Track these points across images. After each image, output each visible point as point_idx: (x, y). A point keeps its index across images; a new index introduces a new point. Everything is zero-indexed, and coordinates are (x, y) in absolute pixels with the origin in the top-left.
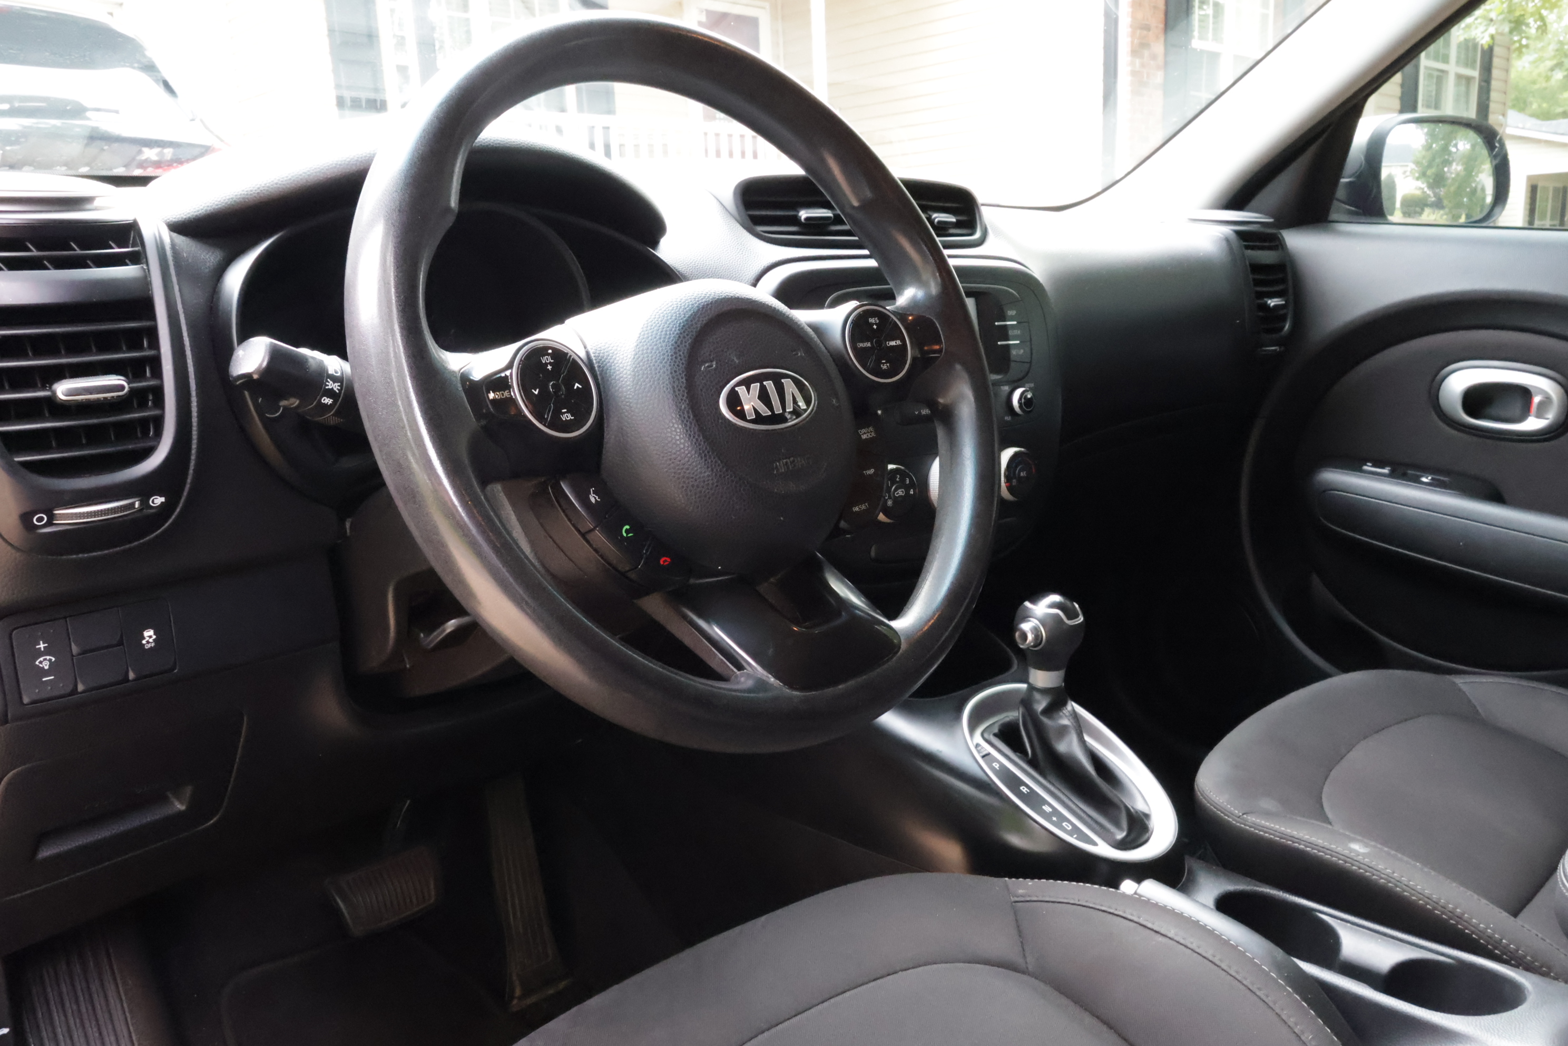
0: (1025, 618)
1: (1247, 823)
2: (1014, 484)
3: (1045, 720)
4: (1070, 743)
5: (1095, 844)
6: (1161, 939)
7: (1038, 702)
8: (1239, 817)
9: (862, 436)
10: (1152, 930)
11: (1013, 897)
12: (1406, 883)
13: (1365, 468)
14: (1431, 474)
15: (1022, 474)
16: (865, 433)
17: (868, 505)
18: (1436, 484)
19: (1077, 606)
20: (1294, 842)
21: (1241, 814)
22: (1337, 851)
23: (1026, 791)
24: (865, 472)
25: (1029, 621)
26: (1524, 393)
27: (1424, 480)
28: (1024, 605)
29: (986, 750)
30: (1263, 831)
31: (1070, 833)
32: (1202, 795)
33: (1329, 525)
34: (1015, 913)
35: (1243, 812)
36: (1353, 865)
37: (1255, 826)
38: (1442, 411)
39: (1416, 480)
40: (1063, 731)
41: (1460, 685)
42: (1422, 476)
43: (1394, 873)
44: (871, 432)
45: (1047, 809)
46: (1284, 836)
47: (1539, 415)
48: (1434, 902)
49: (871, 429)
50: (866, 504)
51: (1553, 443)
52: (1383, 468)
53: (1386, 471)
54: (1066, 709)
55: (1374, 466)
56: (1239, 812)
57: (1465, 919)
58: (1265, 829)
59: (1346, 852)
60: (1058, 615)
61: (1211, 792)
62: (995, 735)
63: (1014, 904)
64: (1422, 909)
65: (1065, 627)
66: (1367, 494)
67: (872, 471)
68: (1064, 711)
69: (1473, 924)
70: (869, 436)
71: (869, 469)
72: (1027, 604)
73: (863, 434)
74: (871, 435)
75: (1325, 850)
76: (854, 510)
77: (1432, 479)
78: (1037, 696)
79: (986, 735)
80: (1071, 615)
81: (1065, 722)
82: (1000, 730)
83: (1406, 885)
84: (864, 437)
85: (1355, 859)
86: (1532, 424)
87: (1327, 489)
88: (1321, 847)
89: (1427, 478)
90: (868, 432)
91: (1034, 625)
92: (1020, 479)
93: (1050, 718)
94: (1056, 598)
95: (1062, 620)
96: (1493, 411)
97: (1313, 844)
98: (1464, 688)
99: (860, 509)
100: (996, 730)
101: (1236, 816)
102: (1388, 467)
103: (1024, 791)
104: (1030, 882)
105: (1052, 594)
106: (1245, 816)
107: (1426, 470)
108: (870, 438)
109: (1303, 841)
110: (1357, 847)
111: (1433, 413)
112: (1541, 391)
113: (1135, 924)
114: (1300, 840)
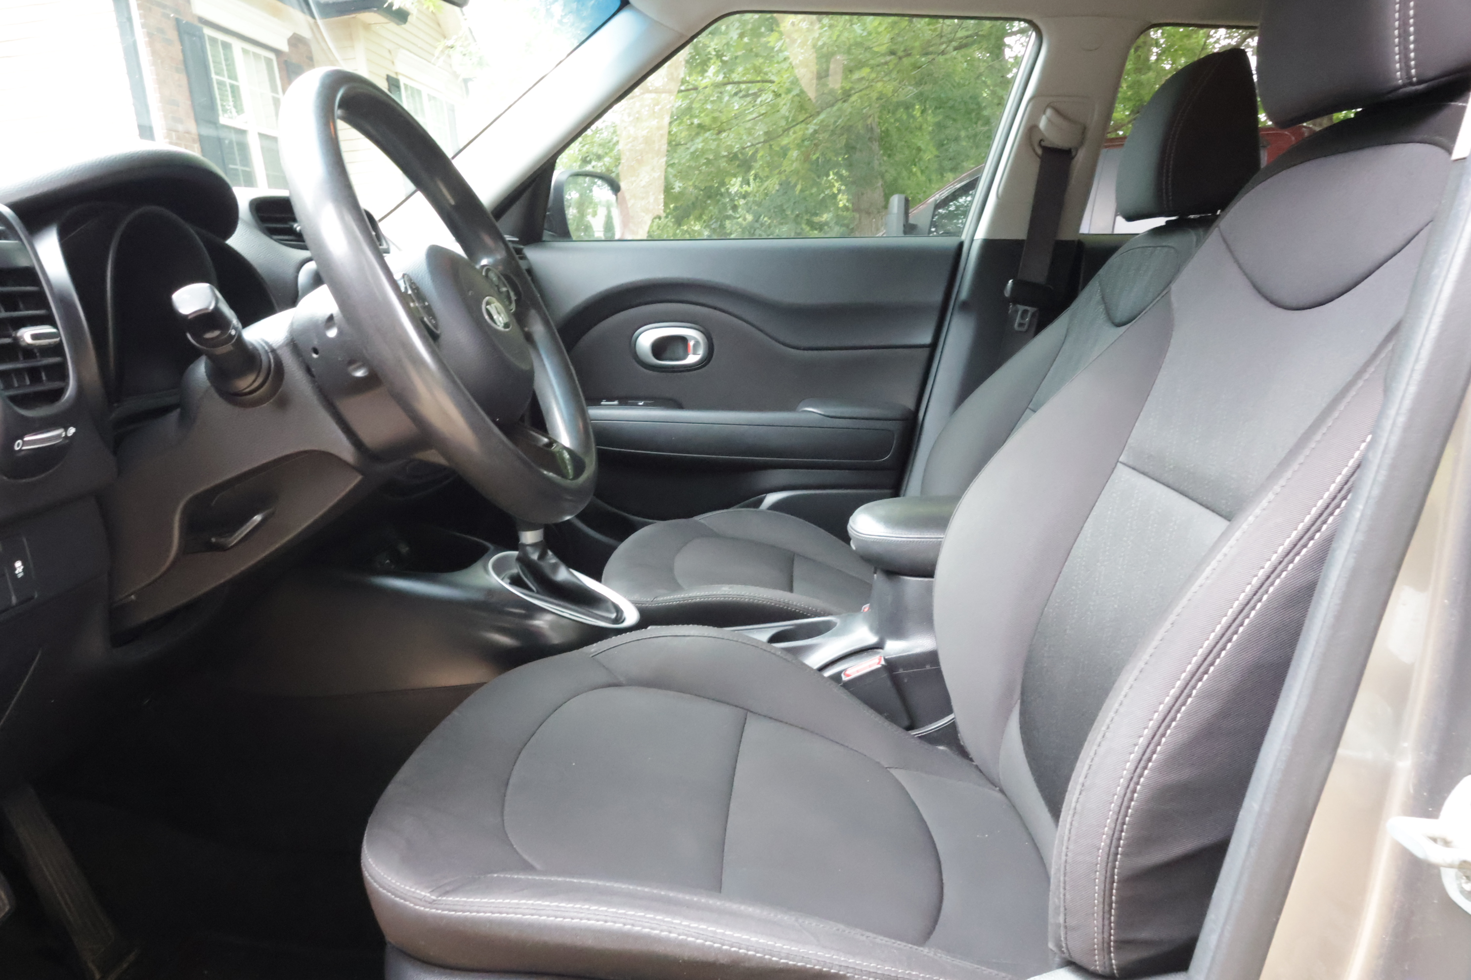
6: (688, 638)
13: (602, 403)
14: (643, 400)
18: (649, 405)
26: (683, 340)
27: (640, 404)
36: (729, 598)
38: (641, 360)
39: (636, 405)
41: (700, 521)
42: (638, 402)
47: (695, 353)
51: (706, 368)
52: (614, 401)
53: (616, 403)
55: (607, 401)
66: (609, 419)
77: (646, 403)
86: (692, 359)
96: (668, 354)
98: (703, 522)
102: (617, 400)
104: (595, 645)
107: (638, 398)
111: (636, 362)
112: (694, 338)
114: (696, 597)
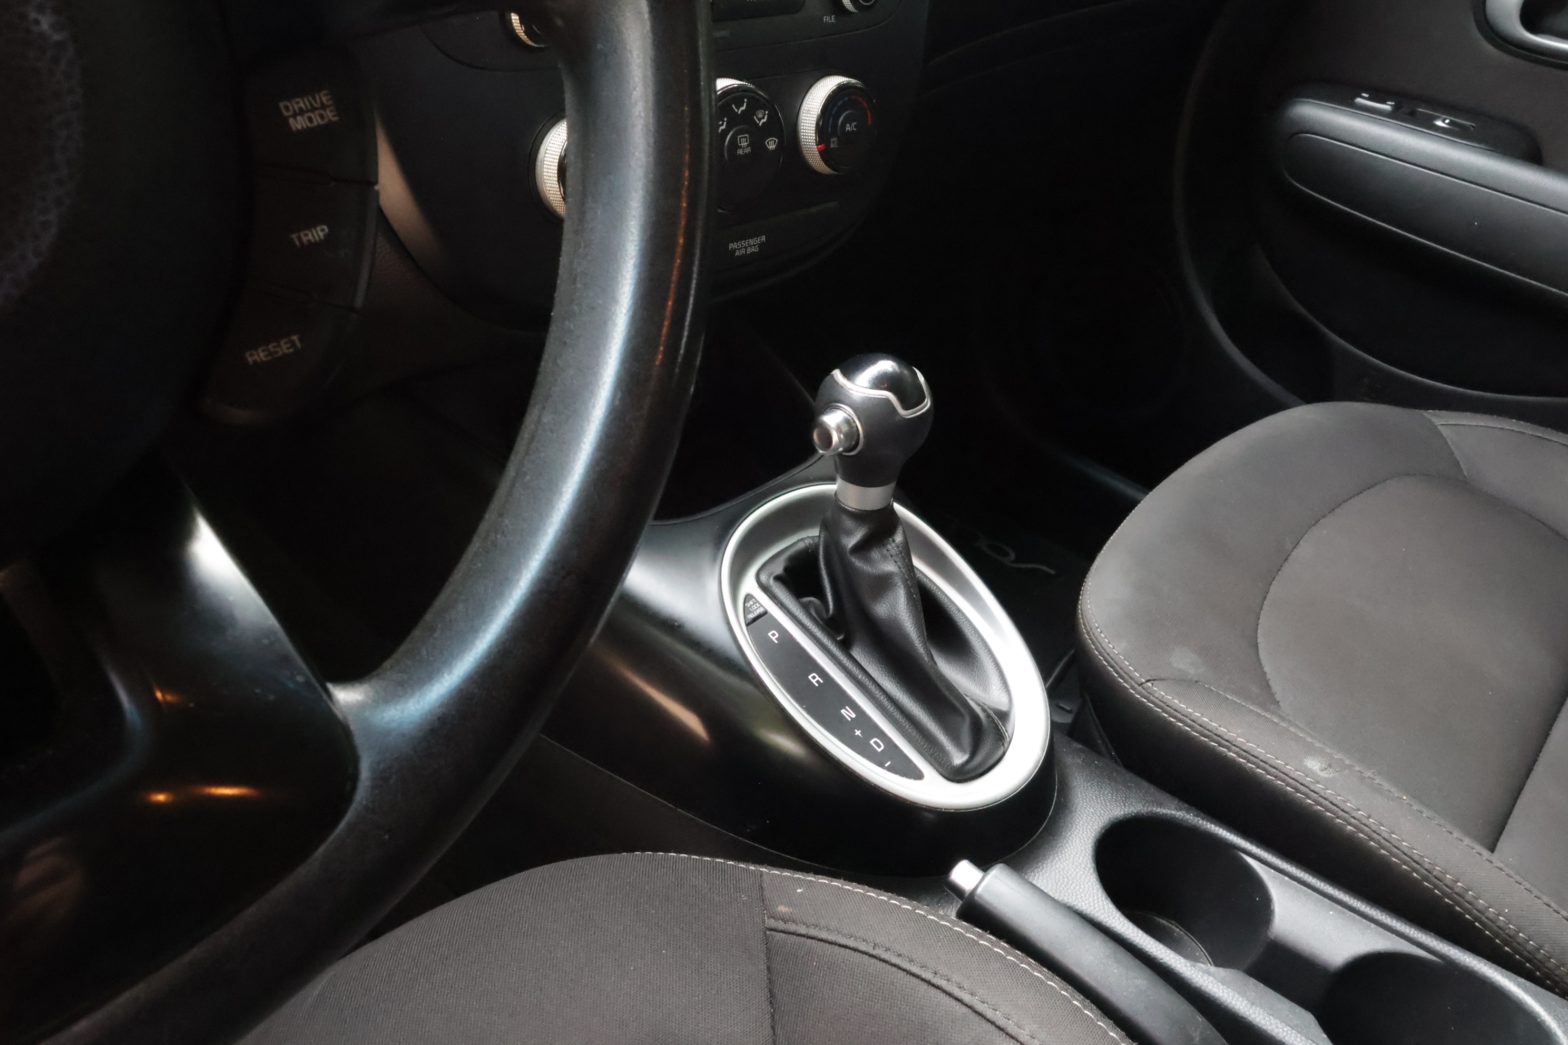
0: (831, 404)
1: (1151, 697)
2: (832, 146)
3: (858, 563)
4: (894, 606)
5: (918, 775)
7: (849, 533)
8: (1141, 684)
9: (291, 120)
10: (993, 1023)
11: (769, 918)
12: (1385, 835)
13: (1359, 100)
14: (1449, 114)
15: (848, 128)
16: (302, 112)
17: (300, 340)
18: (1458, 133)
19: (921, 378)
20: (1220, 745)
21: (1144, 680)
22: (1284, 770)
23: (818, 682)
24: (294, 236)
25: (838, 408)
27: (1439, 123)
28: (832, 375)
29: (762, 606)
30: (1175, 717)
31: (878, 760)
32: (1088, 633)
33: (1295, 183)
34: (769, 953)
35: (1149, 678)
37: (1166, 706)
38: (1487, 21)
39: (1426, 124)
40: (883, 584)
41: (1439, 427)
42: (1437, 118)
43: (1369, 817)
44: (323, 107)
45: (848, 713)
46: (1207, 732)
48: (1426, 869)
49: (324, 97)
50: (295, 338)
52: (1384, 102)
53: (1387, 107)
54: (894, 541)
55: (1371, 98)
56: (1141, 676)
57: (1468, 898)
58: (1179, 716)
59: (1298, 774)
60: (888, 401)
61: (1101, 632)
62: (778, 578)
63: (768, 933)
64: (1406, 877)
65: (897, 418)
66: (1356, 142)
67: (319, 233)
68: (889, 547)
69: (1480, 907)
70: (317, 121)
71: (310, 226)
72: (837, 374)
73: (294, 116)
74: (322, 117)
75: (1267, 766)
76: (250, 360)
77: (1451, 123)
78: (848, 523)
79: (763, 578)
80: (909, 397)
81: (890, 567)
82: (786, 569)
83: (1385, 839)
84: (298, 124)
85: (1312, 788)
87: (1304, 128)
88: (1261, 761)
89: (1444, 121)
90: (313, 109)
91: (846, 415)
92: (846, 138)
93: (868, 560)
94: (886, 365)
95: (894, 409)
96: (1559, 23)
97: (1249, 754)
98: (1445, 431)
99: (271, 354)
100: (779, 569)
101: (1136, 683)
102: (1392, 101)
103: (814, 681)
105: (883, 359)
106: (1149, 684)
107: (1448, 108)
108: (319, 126)
109: (1235, 745)
110: (1314, 764)
111: (1472, 19)
113: (964, 1010)
114: (1230, 744)
